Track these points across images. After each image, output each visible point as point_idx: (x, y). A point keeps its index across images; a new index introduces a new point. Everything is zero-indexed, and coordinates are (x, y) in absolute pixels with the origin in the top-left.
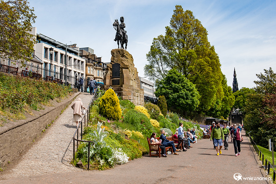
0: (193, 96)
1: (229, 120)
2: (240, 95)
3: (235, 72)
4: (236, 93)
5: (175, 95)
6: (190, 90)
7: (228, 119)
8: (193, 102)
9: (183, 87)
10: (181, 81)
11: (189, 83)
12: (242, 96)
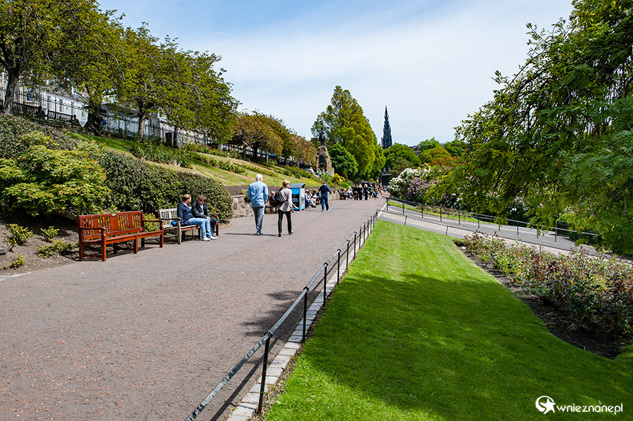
0: (353, 166)
1: (380, 182)
2: (391, 152)
3: (386, 112)
4: (388, 150)
5: (340, 165)
6: (351, 161)
7: (378, 181)
8: (354, 170)
9: (346, 159)
10: (343, 154)
11: (350, 155)
12: (393, 154)
